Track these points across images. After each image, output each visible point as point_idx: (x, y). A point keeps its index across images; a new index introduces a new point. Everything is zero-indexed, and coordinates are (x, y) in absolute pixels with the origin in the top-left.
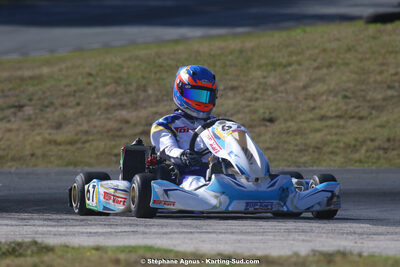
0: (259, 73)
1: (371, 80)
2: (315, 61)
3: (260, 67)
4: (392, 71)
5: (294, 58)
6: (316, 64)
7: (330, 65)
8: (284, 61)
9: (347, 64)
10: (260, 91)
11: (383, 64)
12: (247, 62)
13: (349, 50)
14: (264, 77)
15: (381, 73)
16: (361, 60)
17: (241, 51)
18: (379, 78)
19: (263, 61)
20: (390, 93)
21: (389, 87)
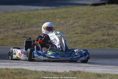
0: (58, 20)
1: (91, 23)
2: (75, 16)
3: (59, 18)
4: (98, 20)
5: (69, 16)
6: (75, 18)
7: (79, 18)
8: (66, 16)
9: (84, 18)
10: (58, 25)
11: (95, 18)
12: (55, 16)
13: (85, 13)
14: (60, 21)
15: (94, 20)
16: (88, 17)
17: (53, 13)
18: (94, 22)
19: (60, 16)
20: (97, 26)
21: (97, 25)
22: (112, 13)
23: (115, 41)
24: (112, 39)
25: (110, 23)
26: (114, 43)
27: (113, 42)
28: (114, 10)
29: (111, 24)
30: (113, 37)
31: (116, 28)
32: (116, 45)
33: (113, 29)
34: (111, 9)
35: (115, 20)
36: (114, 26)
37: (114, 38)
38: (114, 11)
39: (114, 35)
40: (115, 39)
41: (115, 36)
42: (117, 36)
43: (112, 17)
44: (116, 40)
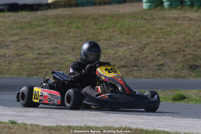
22: (6, 25)
23: (8, 65)
24: (4, 62)
25: (3, 39)
26: (6, 68)
27: (5, 66)
28: (10, 20)
29: (4, 41)
30: (5, 59)
31: (10, 47)
32: (8, 70)
33: (6, 47)
34: (6, 20)
35: (9, 36)
36: (8, 43)
37: (7, 60)
38: (10, 22)
39: (7, 56)
40: (8, 62)
41: (9, 57)
42: (11, 58)
43: (5, 31)
44: (10, 64)
